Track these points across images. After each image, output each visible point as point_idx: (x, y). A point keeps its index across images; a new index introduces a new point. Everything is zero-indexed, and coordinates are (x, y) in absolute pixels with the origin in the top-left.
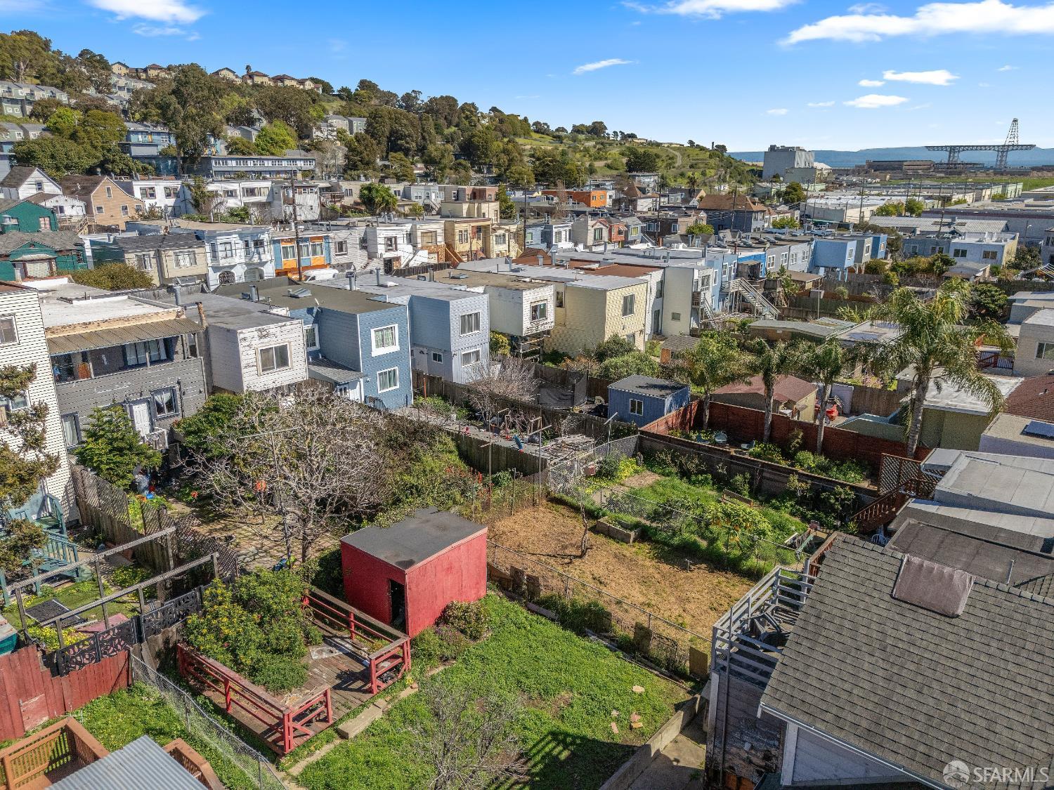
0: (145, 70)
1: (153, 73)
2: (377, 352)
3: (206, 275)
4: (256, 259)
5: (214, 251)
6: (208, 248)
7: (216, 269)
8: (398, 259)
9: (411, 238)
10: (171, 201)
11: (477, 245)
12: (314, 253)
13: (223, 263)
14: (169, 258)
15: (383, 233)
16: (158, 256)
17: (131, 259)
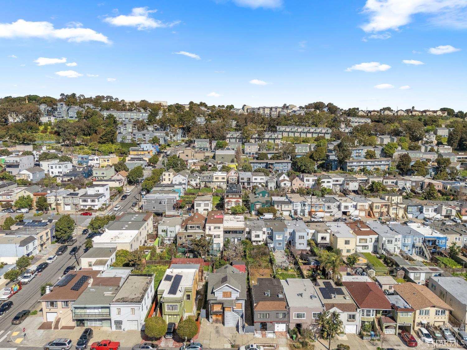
0: (370, 112)
1: (372, 113)
2: (277, 239)
3: (291, 211)
4: (303, 208)
5: (293, 205)
6: (292, 204)
7: (293, 209)
8: (349, 212)
9: (355, 207)
10: (314, 183)
11: (385, 210)
12: (320, 208)
13: (295, 208)
14: (283, 206)
15: (343, 204)
16: (281, 206)
17: (276, 206)
